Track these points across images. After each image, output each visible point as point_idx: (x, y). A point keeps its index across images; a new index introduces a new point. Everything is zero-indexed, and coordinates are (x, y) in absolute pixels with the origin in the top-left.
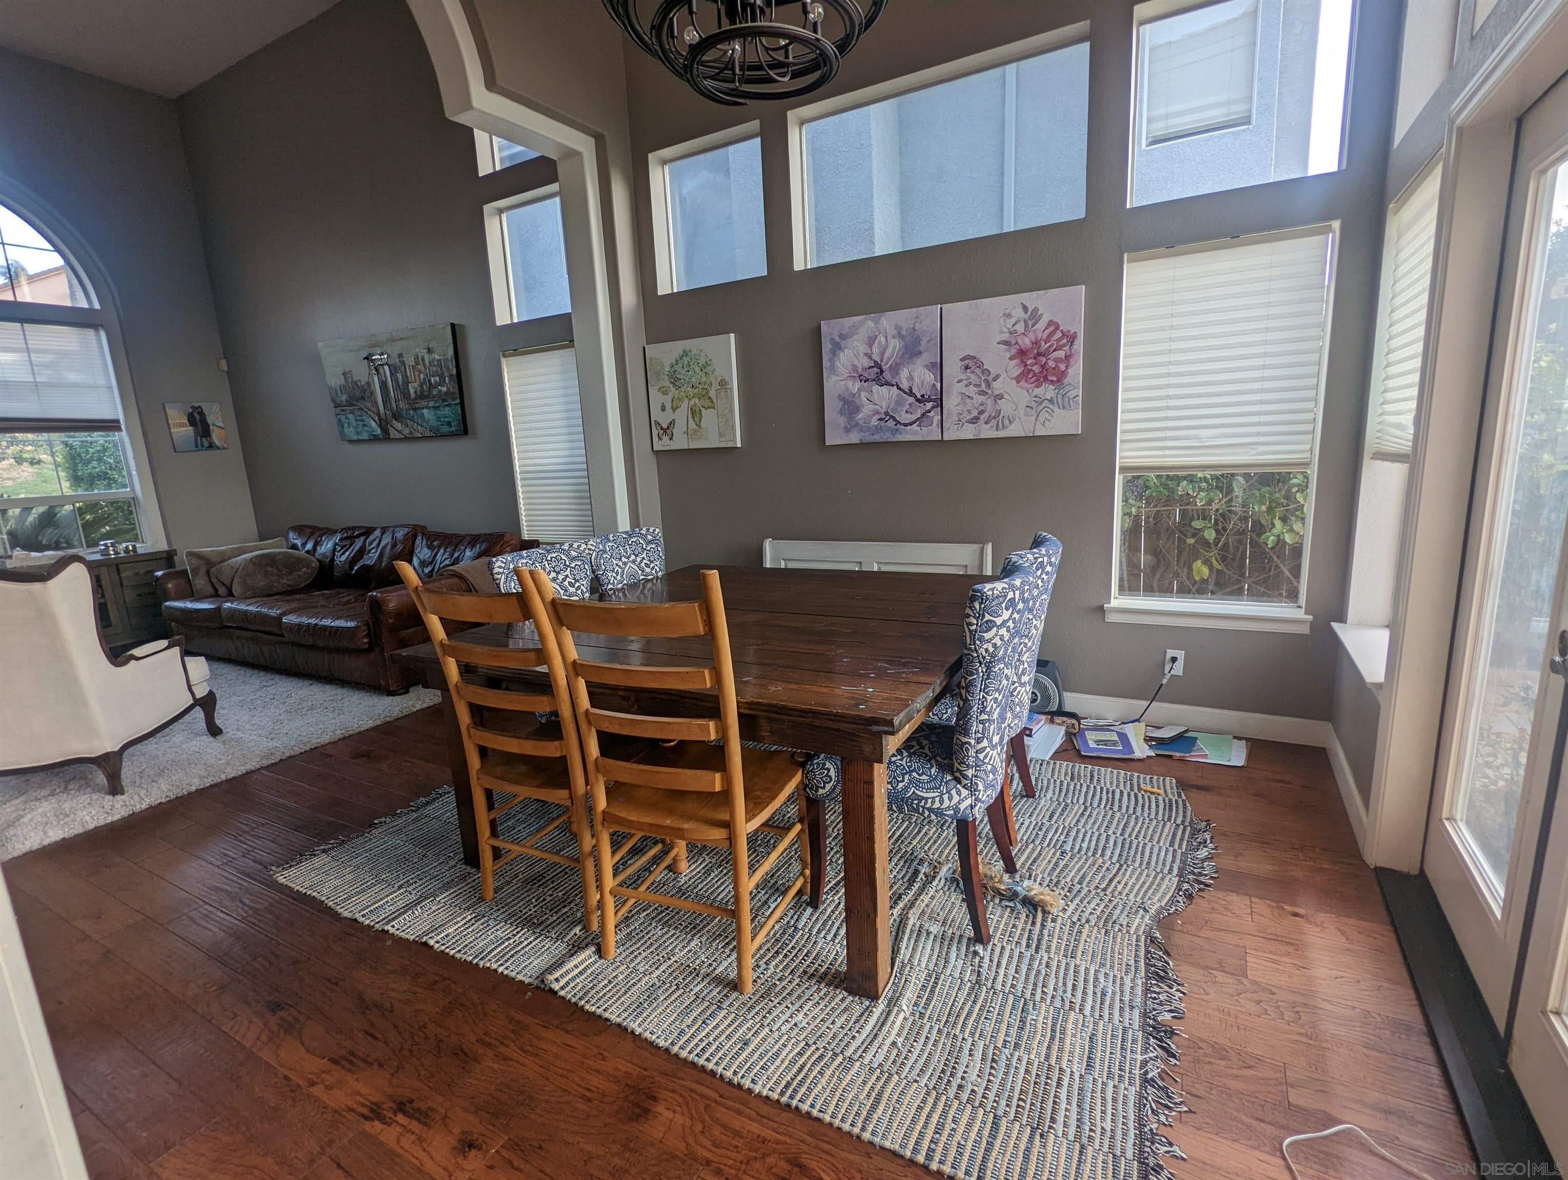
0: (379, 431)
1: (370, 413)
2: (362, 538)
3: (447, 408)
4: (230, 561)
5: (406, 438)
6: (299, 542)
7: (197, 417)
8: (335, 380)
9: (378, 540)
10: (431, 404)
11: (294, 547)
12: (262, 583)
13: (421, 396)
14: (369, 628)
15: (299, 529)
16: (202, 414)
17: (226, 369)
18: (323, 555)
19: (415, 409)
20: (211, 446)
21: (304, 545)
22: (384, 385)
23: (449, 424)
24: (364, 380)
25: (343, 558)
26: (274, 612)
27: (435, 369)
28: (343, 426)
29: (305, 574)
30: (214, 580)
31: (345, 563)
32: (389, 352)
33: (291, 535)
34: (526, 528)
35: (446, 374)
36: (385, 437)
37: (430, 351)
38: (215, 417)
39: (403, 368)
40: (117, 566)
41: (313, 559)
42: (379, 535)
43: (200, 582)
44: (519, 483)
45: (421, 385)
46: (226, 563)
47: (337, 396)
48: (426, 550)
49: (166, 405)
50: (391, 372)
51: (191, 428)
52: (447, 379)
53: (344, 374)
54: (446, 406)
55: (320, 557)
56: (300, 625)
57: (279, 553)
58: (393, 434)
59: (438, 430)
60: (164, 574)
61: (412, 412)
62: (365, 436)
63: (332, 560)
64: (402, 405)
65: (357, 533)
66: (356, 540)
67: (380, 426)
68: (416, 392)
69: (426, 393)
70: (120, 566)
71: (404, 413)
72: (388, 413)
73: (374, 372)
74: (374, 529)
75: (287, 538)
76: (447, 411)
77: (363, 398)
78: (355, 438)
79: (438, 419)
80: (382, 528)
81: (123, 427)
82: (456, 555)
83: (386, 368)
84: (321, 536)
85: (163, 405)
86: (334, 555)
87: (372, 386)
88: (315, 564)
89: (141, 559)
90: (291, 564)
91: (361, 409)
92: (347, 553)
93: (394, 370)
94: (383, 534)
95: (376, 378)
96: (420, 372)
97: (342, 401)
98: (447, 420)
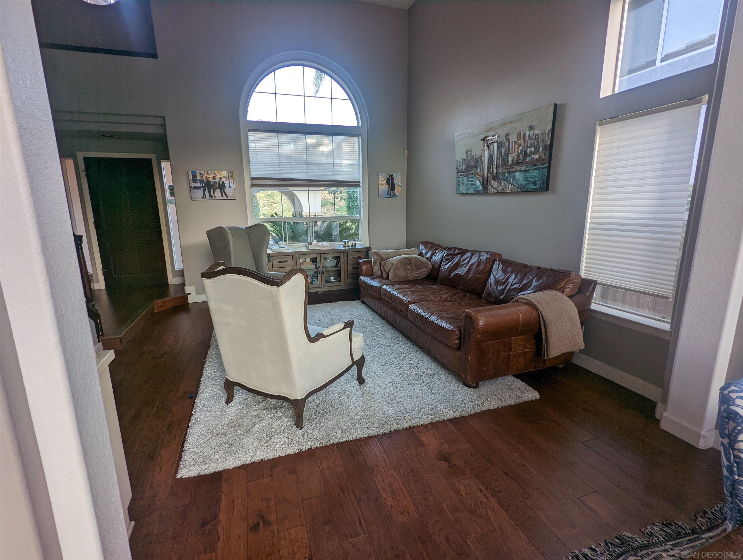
0: (481, 188)
1: (477, 176)
2: (459, 256)
3: (536, 171)
4: (391, 259)
5: (498, 192)
6: (424, 251)
7: (391, 180)
8: (460, 156)
9: (468, 259)
10: (523, 168)
11: (421, 254)
12: (403, 274)
13: (517, 163)
14: (461, 334)
15: (426, 244)
16: (393, 179)
17: (407, 155)
18: (435, 262)
19: (509, 173)
20: (394, 195)
21: (426, 253)
22: (491, 157)
23: (534, 183)
24: (478, 154)
25: (446, 267)
26: (406, 299)
27: (532, 142)
28: (459, 185)
29: (424, 272)
30: (382, 269)
31: (446, 271)
32: (499, 134)
33: (421, 246)
34: (584, 268)
35: (541, 144)
36: (485, 192)
37: (531, 128)
38: (398, 181)
39: (507, 144)
40: (347, 253)
41: (430, 263)
42: (470, 256)
43: (376, 269)
44: (587, 231)
45: (518, 156)
46: (389, 260)
47: (460, 166)
48: (500, 273)
49: (379, 174)
50: (498, 147)
51: (387, 186)
52: (541, 149)
53: (467, 152)
54: (535, 169)
55: (433, 263)
56: (418, 314)
57: (414, 257)
58: (490, 189)
59: (524, 187)
60: (362, 261)
61: (506, 175)
62: (471, 191)
63: (440, 266)
64: (501, 170)
65: (456, 252)
66: (456, 257)
67: (483, 185)
68: (513, 160)
69: (521, 161)
70: (349, 253)
71: (501, 176)
72: (490, 175)
73: (486, 148)
74: (467, 251)
75: (418, 248)
76: (535, 173)
77: (475, 167)
78: (465, 192)
79: (526, 179)
80: (472, 251)
81: (361, 185)
82: (525, 281)
83: (495, 145)
84: (436, 250)
85: (378, 174)
86: (441, 264)
87: (483, 158)
88: (430, 267)
89: (356, 251)
90: (419, 265)
91: (473, 174)
92: (449, 264)
93: (500, 145)
94: (472, 255)
95: (486, 153)
96: (520, 145)
97: (462, 169)
98: (533, 180)
